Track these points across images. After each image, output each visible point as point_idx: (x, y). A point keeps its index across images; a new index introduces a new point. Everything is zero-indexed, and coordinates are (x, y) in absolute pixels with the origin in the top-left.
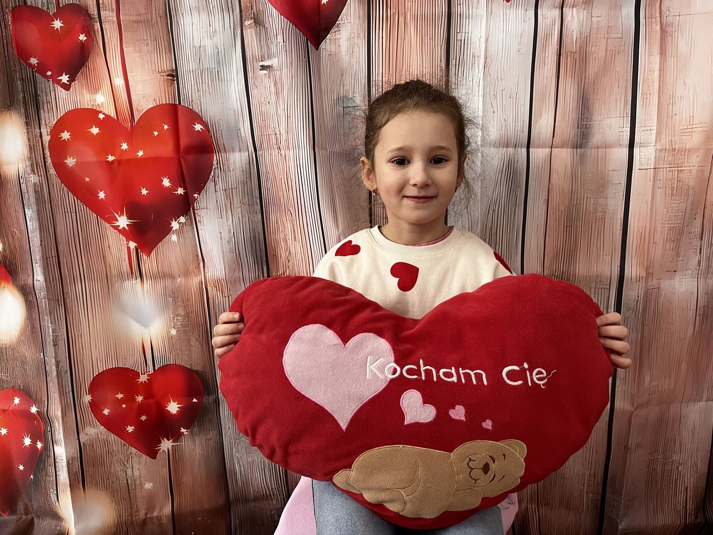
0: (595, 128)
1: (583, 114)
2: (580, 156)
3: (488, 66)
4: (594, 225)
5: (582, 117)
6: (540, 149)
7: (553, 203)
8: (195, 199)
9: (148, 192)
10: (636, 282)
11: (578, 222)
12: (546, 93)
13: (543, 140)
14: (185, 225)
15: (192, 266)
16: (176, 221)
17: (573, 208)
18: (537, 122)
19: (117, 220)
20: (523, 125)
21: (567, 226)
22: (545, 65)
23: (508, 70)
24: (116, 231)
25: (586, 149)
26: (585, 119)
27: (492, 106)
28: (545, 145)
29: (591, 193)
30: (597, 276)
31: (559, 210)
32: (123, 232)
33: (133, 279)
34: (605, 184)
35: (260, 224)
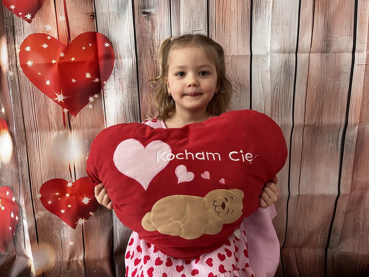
0: (334, 41)
1: (327, 34)
2: (326, 57)
3: (275, 7)
4: (333, 96)
5: (327, 35)
6: (303, 54)
7: (311, 84)
8: (104, 84)
9: (76, 81)
10: (354, 126)
11: (324, 95)
12: (307, 22)
13: (305, 50)
14: (98, 99)
15: (100, 122)
16: (92, 97)
17: (321, 87)
18: (302, 38)
19: (57, 97)
20: (294, 40)
21: (318, 97)
22: (306, 6)
23: (285, 10)
24: (56, 103)
25: (329, 54)
26: (329, 37)
27: (276, 30)
28: (306, 52)
29: (332, 78)
30: (334, 124)
31: (313, 89)
32: (60, 103)
33: (66, 130)
34: (339, 73)
35: (138, 99)
